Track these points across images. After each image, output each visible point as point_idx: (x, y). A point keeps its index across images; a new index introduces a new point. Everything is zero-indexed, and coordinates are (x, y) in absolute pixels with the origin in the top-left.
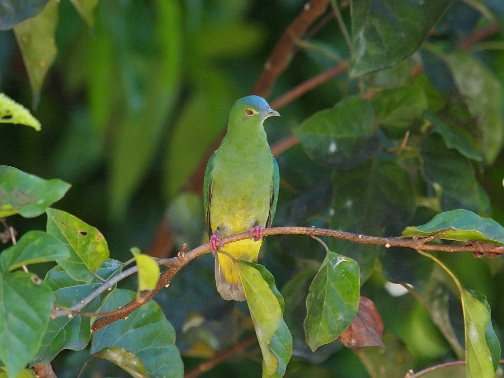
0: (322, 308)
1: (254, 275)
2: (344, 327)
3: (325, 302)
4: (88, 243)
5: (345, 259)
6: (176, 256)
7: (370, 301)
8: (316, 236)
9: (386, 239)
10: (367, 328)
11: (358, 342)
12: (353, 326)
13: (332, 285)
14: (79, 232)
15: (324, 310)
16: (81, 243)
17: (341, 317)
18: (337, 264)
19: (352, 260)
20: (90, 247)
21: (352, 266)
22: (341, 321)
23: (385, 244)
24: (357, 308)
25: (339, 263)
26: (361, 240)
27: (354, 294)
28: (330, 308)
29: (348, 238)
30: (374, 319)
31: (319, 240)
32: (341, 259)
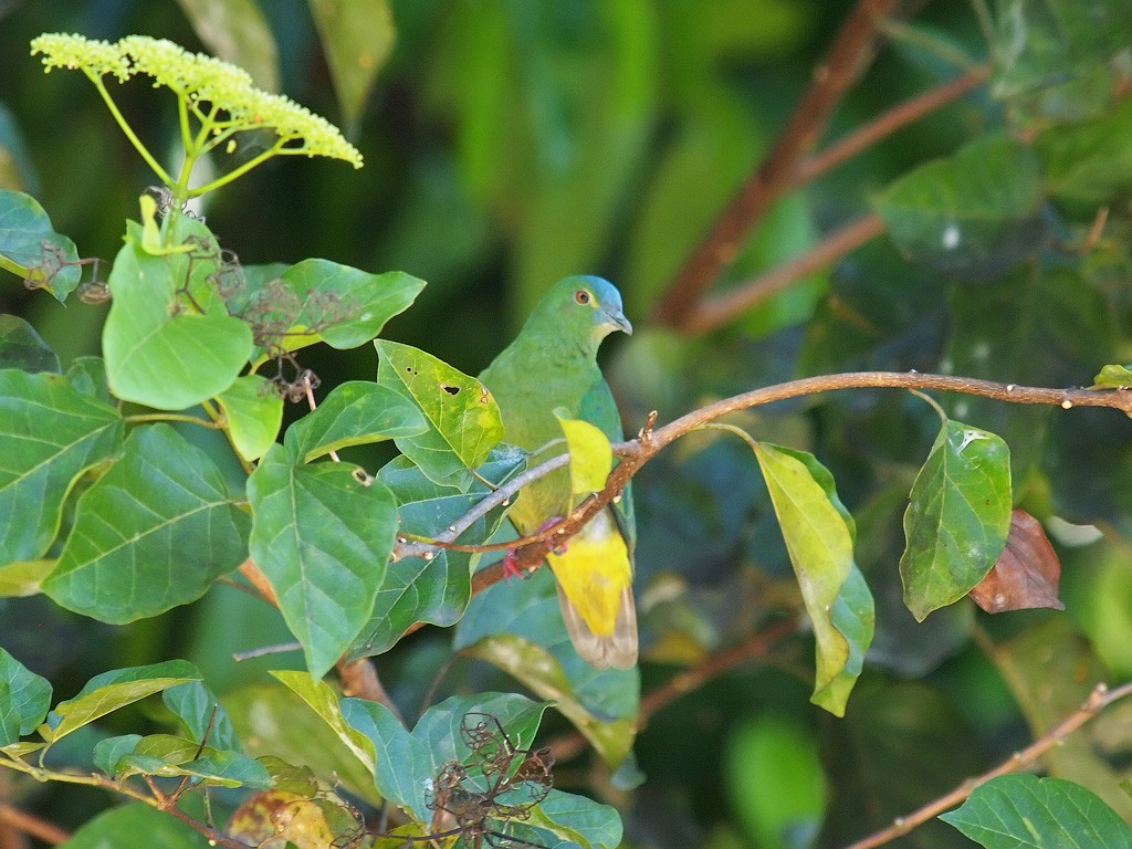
0: (935, 535)
1: (795, 473)
2: (982, 571)
3: (941, 522)
4: (461, 409)
5: (980, 435)
6: (637, 437)
7: (1032, 518)
8: (918, 389)
9: (1063, 392)
10: (1026, 572)
11: (1010, 599)
12: (999, 569)
13: (955, 486)
14: (443, 386)
15: (939, 537)
16: (446, 409)
17: (974, 551)
18: (964, 444)
19: (994, 435)
20: (465, 419)
21: (993, 448)
22: (974, 559)
23: (1062, 401)
24: (1007, 533)
25: (968, 442)
26: (1011, 395)
27: (1000, 505)
28: (951, 534)
29: (984, 392)
30: (1041, 555)
31: (927, 398)
32: (973, 435)
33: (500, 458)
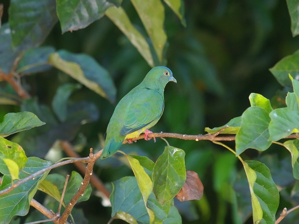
0: (166, 180)
2: (178, 190)
3: (167, 176)
4: (14, 152)
5: (178, 150)
7: (196, 173)
9: (196, 136)
10: (191, 190)
11: (186, 198)
12: (183, 189)
13: (171, 166)
14: (7, 146)
15: (167, 181)
16: (9, 153)
17: (176, 184)
18: (174, 153)
19: (181, 150)
21: (181, 153)
22: (176, 187)
23: (196, 139)
24: (186, 178)
25: (175, 152)
26: (184, 138)
27: (183, 170)
28: (170, 180)
29: (178, 137)
30: (197, 183)
31: (165, 140)
32: (176, 150)
33: (45, 165)
